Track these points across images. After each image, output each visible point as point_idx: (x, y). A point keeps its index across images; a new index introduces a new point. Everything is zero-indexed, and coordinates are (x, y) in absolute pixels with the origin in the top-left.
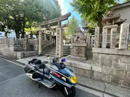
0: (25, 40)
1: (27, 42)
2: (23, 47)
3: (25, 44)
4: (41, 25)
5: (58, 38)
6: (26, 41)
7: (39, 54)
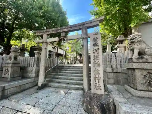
0: (10, 58)
1: (15, 62)
2: (4, 72)
3: (10, 65)
4: (47, 33)
5: (96, 54)
6: (13, 60)
7: (40, 84)
